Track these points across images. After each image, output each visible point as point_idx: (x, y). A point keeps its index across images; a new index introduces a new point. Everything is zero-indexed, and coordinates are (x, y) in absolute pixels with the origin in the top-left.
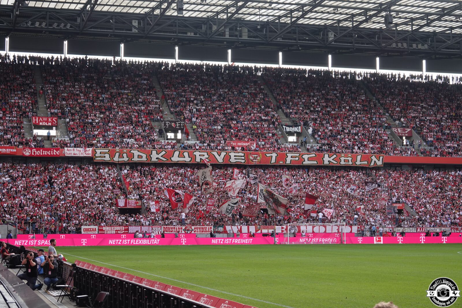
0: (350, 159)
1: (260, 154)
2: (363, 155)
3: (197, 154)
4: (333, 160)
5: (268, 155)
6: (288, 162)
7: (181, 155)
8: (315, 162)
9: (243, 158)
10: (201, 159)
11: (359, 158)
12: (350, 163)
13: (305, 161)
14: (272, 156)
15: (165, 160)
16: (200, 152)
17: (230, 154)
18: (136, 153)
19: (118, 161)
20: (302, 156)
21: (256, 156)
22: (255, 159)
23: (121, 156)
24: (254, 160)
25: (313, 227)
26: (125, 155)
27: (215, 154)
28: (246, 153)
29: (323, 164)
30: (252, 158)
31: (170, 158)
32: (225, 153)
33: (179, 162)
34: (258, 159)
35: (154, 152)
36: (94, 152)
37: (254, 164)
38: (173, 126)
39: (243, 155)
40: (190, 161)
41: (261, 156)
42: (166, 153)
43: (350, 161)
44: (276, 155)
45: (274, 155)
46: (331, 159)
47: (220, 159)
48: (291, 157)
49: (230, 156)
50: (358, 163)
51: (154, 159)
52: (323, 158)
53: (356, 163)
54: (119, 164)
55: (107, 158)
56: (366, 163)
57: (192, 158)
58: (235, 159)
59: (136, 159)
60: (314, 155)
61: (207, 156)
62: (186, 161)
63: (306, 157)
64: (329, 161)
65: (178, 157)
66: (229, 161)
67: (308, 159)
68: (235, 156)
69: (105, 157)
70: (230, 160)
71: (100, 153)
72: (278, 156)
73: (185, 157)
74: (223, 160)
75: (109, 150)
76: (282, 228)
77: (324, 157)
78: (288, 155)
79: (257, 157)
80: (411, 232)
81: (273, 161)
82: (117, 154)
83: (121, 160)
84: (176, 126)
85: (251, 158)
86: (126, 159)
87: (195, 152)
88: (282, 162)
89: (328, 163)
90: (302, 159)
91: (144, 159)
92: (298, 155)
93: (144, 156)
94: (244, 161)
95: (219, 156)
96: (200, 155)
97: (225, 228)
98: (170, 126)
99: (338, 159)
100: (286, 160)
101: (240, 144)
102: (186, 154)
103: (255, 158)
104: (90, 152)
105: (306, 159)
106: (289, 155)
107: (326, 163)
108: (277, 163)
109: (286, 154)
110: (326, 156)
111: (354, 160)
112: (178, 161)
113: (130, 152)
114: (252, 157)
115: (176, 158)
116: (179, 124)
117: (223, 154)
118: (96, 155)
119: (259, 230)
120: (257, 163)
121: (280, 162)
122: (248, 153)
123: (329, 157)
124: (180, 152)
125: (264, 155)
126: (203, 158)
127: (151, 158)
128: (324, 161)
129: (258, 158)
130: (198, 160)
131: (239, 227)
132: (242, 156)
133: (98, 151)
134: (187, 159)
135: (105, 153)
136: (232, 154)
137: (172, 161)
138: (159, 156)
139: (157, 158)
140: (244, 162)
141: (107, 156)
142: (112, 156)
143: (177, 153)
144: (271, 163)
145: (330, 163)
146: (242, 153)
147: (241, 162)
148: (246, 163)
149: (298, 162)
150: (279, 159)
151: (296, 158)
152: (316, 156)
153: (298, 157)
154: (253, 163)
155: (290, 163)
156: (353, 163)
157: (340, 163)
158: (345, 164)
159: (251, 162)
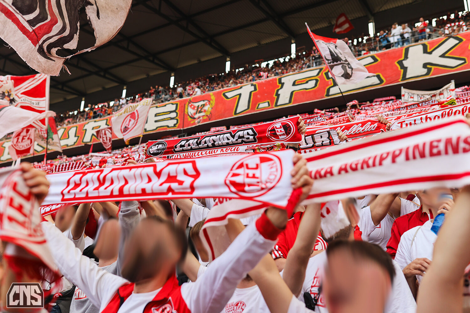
1: (212, 97)
3: (90, 126)
4: (442, 56)
5: (229, 95)
6: (284, 99)
7: (65, 136)
8: (373, 81)
9: (173, 115)
10: (93, 135)
13: (335, 85)
14: (240, 95)
15: (40, 149)
18: (7, 146)
20: (327, 74)
21: (202, 103)
22: (200, 112)
24: (197, 116)
28: (181, 102)
29: (404, 78)
30: (193, 112)
34: (205, 111)
37: (196, 123)
39: (173, 108)
40: (75, 143)
41: (213, 102)
44: (252, 88)
45: (246, 91)
46: (435, 58)
48: (294, 84)
52: (400, 63)
57: (78, 137)
58: (156, 121)
59: (5, 157)
60: (369, 61)
62: (67, 145)
64: (426, 64)
65: (60, 140)
68: (156, 115)
72: (255, 89)
73: (69, 138)
77: (406, 57)
78: (284, 80)
79: (204, 105)
81: (243, 106)
85: (191, 111)
87: (88, 123)
88: (266, 105)
89: (425, 71)
90: (326, 82)
92: (315, 73)
94: (175, 121)
96: (93, 128)
99: (466, 51)
100: (278, 95)
102: (72, 132)
103: (199, 110)
106: (289, 80)
107: (415, 71)
108: (253, 108)
109: (280, 80)
110: (416, 51)
114: (194, 108)
120: (204, 120)
121: (261, 106)
122: (185, 100)
123: (425, 51)
124: (65, 129)
125: (221, 98)
128: (405, 69)
129: (206, 108)
130: (87, 138)
132: (171, 112)
134: (72, 140)
136: (152, 112)
140: (175, 125)
144: (236, 114)
145: (429, 70)
146: (172, 104)
147: (168, 126)
148: (178, 127)
149: (315, 92)
150: (259, 96)
151: (307, 82)
152: (376, 60)
153: (317, 78)
154: (194, 124)
155: (290, 102)
159: (191, 121)
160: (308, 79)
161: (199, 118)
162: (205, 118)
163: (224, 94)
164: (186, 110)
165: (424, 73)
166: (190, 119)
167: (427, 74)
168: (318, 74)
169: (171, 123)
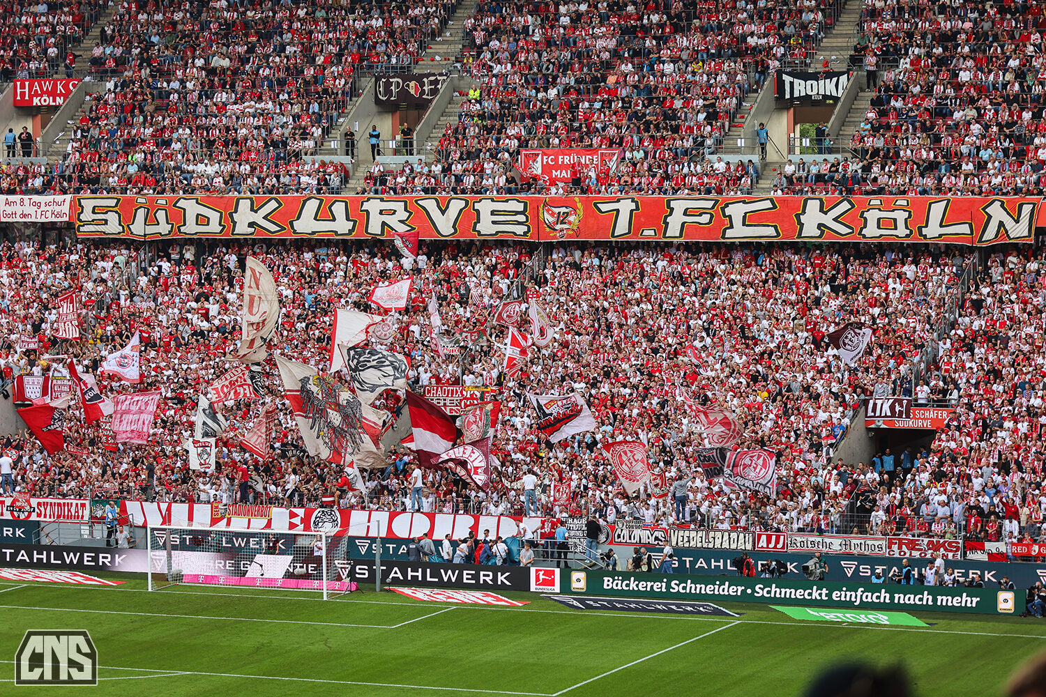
0: (901, 216)
1: (579, 205)
2: (956, 201)
3: (373, 206)
4: (835, 220)
5: (604, 207)
6: (673, 230)
7: (324, 214)
8: (770, 231)
9: (522, 218)
10: (384, 224)
11: (937, 210)
12: (902, 231)
13: (731, 227)
14: (618, 211)
15: (274, 228)
16: (382, 200)
17: (477, 206)
18: (191, 208)
19: (145, 235)
20: (723, 209)
21: (563, 210)
22: (562, 223)
23: (151, 220)
24: (558, 227)
25: (392, 516)
26: (161, 215)
27: (430, 205)
28: (532, 200)
29: (800, 236)
30: (551, 219)
31: (291, 223)
32: (463, 204)
33: (315, 237)
34: (570, 223)
35: (244, 205)
36: (77, 207)
37: (557, 237)
38: (412, 92)
39: (520, 207)
40: (351, 231)
41: (581, 212)
42: (280, 205)
43: (901, 224)
44: (633, 206)
45: (626, 207)
46: (828, 220)
47: (445, 225)
48: (685, 214)
49: (478, 211)
50: (933, 230)
51: (242, 229)
52: (798, 216)
53: (924, 231)
54: (144, 242)
55: (113, 226)
56: (965, 229)
57: (355, 222)
58: (494, 222)
59: (191, 228)
60: (768, 204)
61: (405, 215)
62: (336, 232)
63: (736, 211)
64: (820, 226)
65: (315, 219)
66: (474, 230)
67: (744, 217)
68: (493, 213)
69: (106, 221)
70: (479, 227)
71: (94, 212)
72: (637, 208)
73: (334, 220)
74: (454, 227)
75: (119, 200)
76: (293, 515)
77: (804, 212)
78: (673, 204)
79: (567, 214)
80: (733, 546)
81: (622, 227)
82: (141, 214)
83: (151, 230)
84: (423, 92)
85: (549, 218)
86: (164, 228)
87: (369, 200)
88: (652, 233)
89: (818, 233)
90: (722, 220)
91: (214, 227)
92: (709, 204)
93: (214, 217)
94: (525, 229)
95: (443, 212)
96: (381, 212)
98: (404, 93)
99: (855, 219)
100: (666, 224)
101: (566, 161)
102: (339, 209)
103: (562, 219)
104: (66, 208)
105: (737, 221)
106: (679, 206)
107: (810, 230)
108: (636, 234)
109: (669, 202)
110: (813, 206)
111: (919, 217)
112: (314, 233)
113: (175, 205)
114: (552, 214)
115: (307, 224)
116: (431, 83)
117: (456, 206)
118: (83, 217)
119: (222, 518)
120: (570, 236)
121: (646, 233)
122: (538, 200)
123: (821, 210)
124: (322, 201)
125: (592, 209)
126: (392, 221)
127: (235, 223)
128: (802, 225)
129: (572, 218)
130: (375, 228)
132: (517, 213)
133: (88, 204)
134: (342, 226)
135: (106, 210)
136: (485, 207)
137: (295, 232)
138: (258, 218)
139: (251, 225)
140: (525, 234)
141: (113, 218)
142: (126, 218)
143: (312, 206)
144: (613, 236)
145: (823, 232)
146: (518, 201)
147: (515, 234)
148: (531, 238)
149: (709, 229)
150: (642, 220)
151: (700, 215)
152: (775, 207)
153: (711, 211)
154: (555, 237)
155: (681, 236)
156: (911, 231)
157: (860, 234)
158: (881, 236)
159: (550, 232)
160: (702, 211)
161: (562, 230)
162: (571, 232)
163: (595, 204)
164: (541, 215)
165: (818, 235)
166: (548, 229)
167: (820, 237)
168: (713, 207)
169: (520, 230)
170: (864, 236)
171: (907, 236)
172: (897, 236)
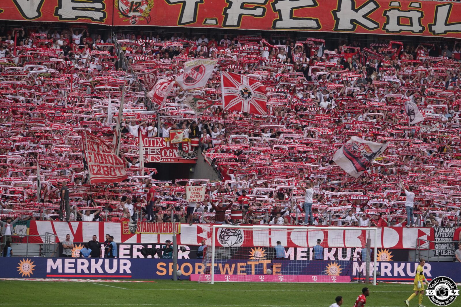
0: (415, 16)
2: (456, 6)
4: (364, 16)
6: (232, 20)
8: (313, 24)
9: (98, 6)
11: (443, 12)
12: (416, 28)
13: (281, 19)
14: (184, 3)
20: (273, 5)
21: (137, 0)
22: (135, 11)
24: (131, 14)
29: (336, 28)
30: (125, 8)
34: (142, 11)
37: (130, 23)
41: (152, 3)
43: (415, 22)
46: (358, 16)
47: (30, 9)
48: (242, 7)
50: (440, 28)
52: (334, 13)
53: (434, 28)
58: (74, 8)
60: (309, 2)
63: (284, 7)
64: (353, 21)
66: (56, 14)
67: (291, 12)
70: (60, 12)
74: (38, 11)
76: (200, 230)
77: (339, 9)
79: (139, 4)
81: (188, 16)
85: (123, 6)
88: (214, 22)
90: (273, 14)
92: (262, 0)
94: (102, 15)
97: (34, 229)
99: (380, 17)
100: (227, 15)
103: (134, 8)
105: (286, 15)
107: (345, 24)
108: (199, 22)
110: (346, 5)
111: (429, 17)
119: (132, 234)
120: (141, 22)
121: (208, 21)
123: (353, 8)
128: (338, 20)
129: (143, 7)
131: (75, 225)
140: (101, 19)
144: (180, 23)
145: (355, 26)
147: (92, 19)
148: (106, 23)
149: (262, 20)
150: (206, 10)
151: (255, 9)
152: (315, 4)
153: (264, 6)
154: (127, 23)
155: (238, 25)
156: (424, 28)
157: (384, 28)
158: (401, 30)
159: (123, 19)
160: (256, 5)
162: (142, 19)
165: (351, 28)
167: (353, 30)
168: (265, 3)
169: (97, 16)
170: (387, 31)
171: (421, 31)
172: (413, 31)
